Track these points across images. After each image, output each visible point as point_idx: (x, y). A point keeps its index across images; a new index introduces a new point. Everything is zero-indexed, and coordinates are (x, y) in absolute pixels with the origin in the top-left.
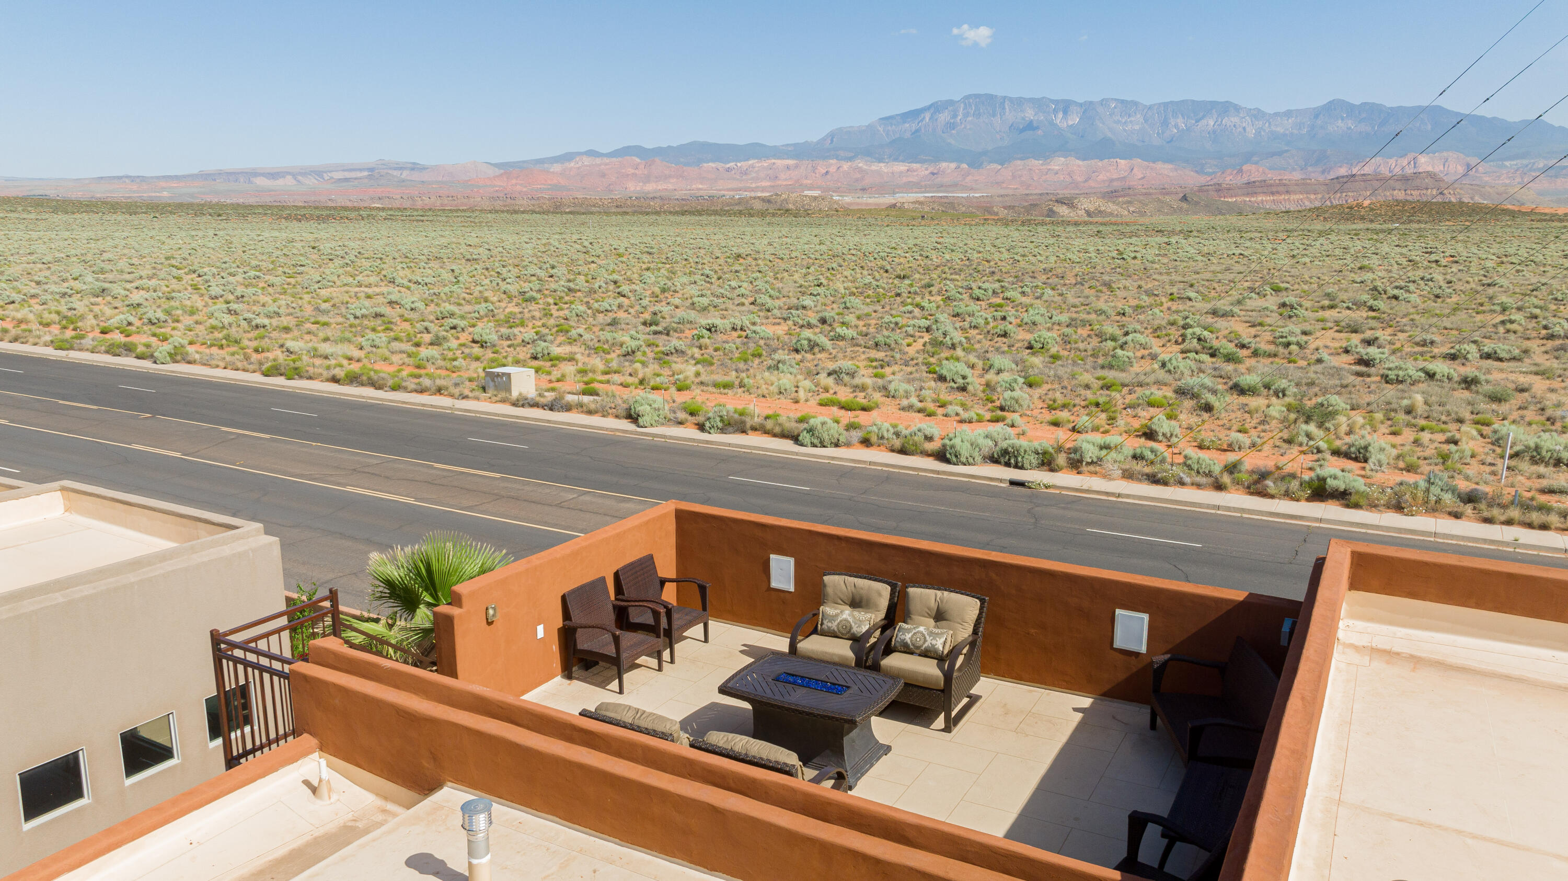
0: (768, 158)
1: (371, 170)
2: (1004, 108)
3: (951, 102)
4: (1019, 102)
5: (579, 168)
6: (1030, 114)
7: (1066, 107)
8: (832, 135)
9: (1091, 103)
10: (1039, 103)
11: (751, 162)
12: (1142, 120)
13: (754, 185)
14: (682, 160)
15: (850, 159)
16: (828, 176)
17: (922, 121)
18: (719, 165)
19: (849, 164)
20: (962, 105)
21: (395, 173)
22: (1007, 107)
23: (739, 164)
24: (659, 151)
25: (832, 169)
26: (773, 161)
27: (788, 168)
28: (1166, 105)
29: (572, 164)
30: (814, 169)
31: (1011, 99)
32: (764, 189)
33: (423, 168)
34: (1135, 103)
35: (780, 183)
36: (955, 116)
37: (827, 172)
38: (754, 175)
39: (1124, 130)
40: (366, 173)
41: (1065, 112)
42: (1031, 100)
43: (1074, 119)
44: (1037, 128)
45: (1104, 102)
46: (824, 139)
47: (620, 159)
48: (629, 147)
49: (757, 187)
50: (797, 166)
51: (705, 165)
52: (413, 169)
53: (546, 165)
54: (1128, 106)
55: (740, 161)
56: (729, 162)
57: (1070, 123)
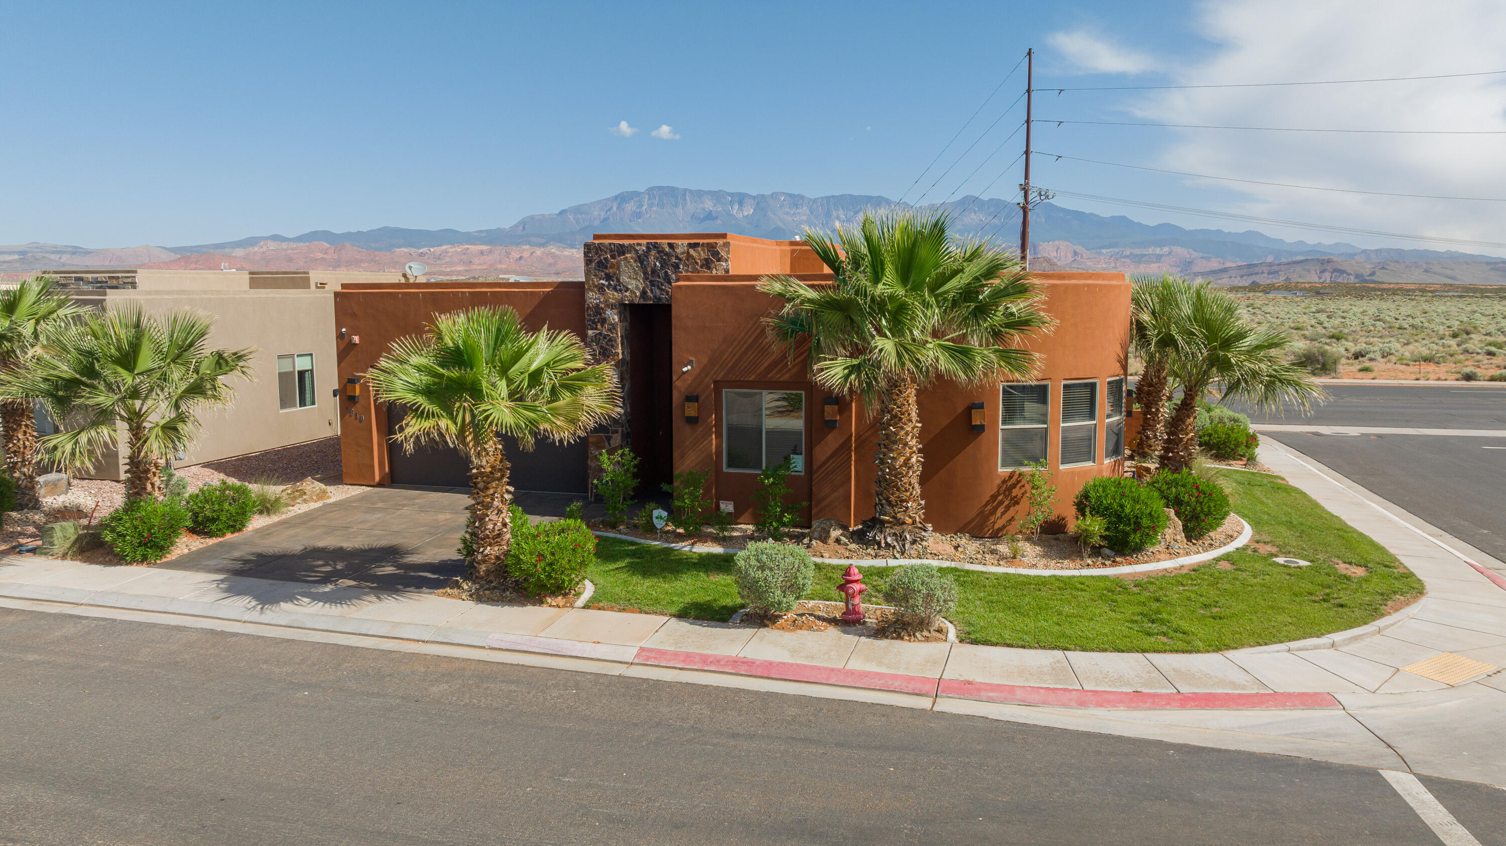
0: (461, 243)
1: (22, 253)
2: (685, 200)
3: (635, 194)
4: (699, 195)
5: (263, 253)
6: (709, 205)
7: (741, 199)
8: (523, 223)
9: (763, 196)
10: (717, 196)
11: (444, 247)
12: (808, 212)
13: (448, 270)
14: (373, 245)
15: (543, 245)
16: (522, 261)
17: (610, 210)
18: (412, 250)
19: (542, 249)
20: (647, 196)
21: (53, 257)
22: (688, 198)
23: (432, 250)
24: (348, 236)
25: (526, 255)
26: (467, 246)
27: (482, 253)
28: (828, 198)
29: (256, 249)
30: (508, 255)
31: (690, 191)
32: (459, 273)
33: (87, 252)
34: (802, 197)
35: (474, 267)
36: (641, 206)
37: (521, 258)
38: (448, 260)
39: (793, 220)
40: (16, 257)
41: (741, 204)
42: (710, 193)
43: (749, 211)
44: (716, 218)
45: (774, 196)
46: (516, 226)
47: (308, 244)
48: (316, 233)
49: (452, 271)
50: (490, 252)
51: (398, 250)
52: (74, 253)
53: (227, 250)
54: (796, 200)
55: (433, 246)
56: (422, 248)
57: (746, 214)
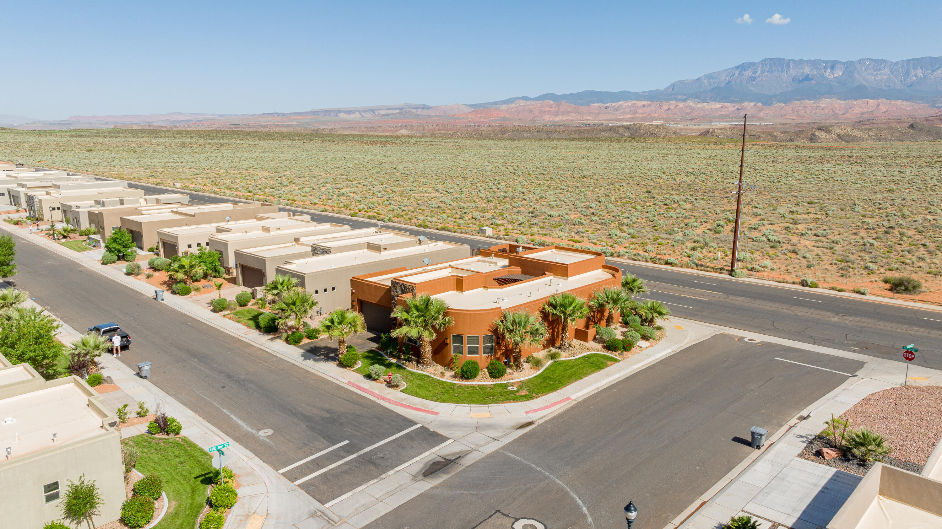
0: (632, 100)
1: (401, 109)
2: (789, 67)
3: (753, 64)
4: (800, 63)
5: (517, 107)
6: (807, 70)
7: (833, 65)
8: (673, 86)
9: (852, 62)
10: (814, 63)
11: (620, 103)
12: (889, 72)
13: (622, 117)
14: (578, 102)
15: (684, 100)
16: (669, 111)
17: (733, 76)
18: (601, 105)
19: (683, 103)
20: (761, 65)
21: (414, 111)
22: (791, 66)
23: (613, 104)
24: (565, 97)
25: (672, 107)
26: (635, 102)
27: (644, 106)
28: (909, 61)
29: (513, 105)
30: (660, 107)
31: (794, 61)
32: (627, 120)
33: (429, 108)
34: (885, 61)
35: (638, 115)
36: (755, 72)
37: (669, 109)
38: (622, 111)
39: (875, 79)
40: (398, 111)
41: (832, 68)
42: (808, 61)
43: (839, 73)
44: (812, 79)
45: (861, 61)
46: (668, 88)
47: (541, 102)
48: (547, 94)
49: (623, 119)
50: (649, 105)
51: (592, 105)
52: (423, 108)
53: (498, 106)
54: (879, 64)
55: (614, 102)
56: (608, 103)
57: (836, 75)
